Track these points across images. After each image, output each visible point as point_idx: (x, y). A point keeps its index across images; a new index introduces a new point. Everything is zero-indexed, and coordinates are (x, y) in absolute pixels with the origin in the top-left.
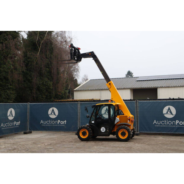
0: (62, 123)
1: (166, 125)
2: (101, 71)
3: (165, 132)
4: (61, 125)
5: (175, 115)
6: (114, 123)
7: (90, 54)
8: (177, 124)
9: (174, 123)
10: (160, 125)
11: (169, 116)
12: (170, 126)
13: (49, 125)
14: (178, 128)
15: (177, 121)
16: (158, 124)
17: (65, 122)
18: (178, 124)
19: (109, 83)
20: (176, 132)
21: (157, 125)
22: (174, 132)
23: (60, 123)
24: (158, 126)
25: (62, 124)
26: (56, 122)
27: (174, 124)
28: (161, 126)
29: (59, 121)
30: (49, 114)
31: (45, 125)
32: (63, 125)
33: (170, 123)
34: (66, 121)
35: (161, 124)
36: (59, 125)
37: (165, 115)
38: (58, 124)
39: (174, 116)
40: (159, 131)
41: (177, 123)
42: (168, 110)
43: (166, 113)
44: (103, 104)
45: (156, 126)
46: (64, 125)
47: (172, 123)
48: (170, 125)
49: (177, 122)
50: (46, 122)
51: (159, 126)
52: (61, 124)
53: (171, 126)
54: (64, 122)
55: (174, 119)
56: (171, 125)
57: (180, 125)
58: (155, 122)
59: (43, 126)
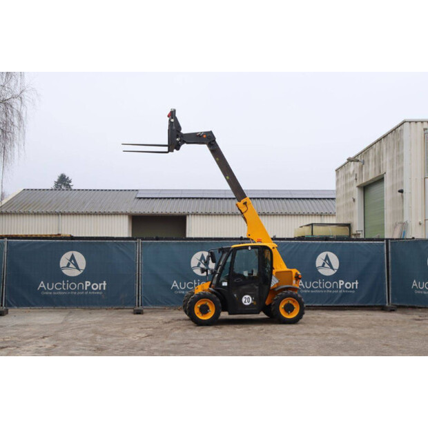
0: (95, 287)
1: (320, 289)
2: (225, 176)
3: (320, 303)
4: (93, 293)
5: (338, 270)
6: (270, 285)
7: (204, 136)
8: (340, 287)
9: (335, 284)
10: (310, 289)
11: (327, 272)
12: (328, 291)
13: (60, 293)
14: (344, 295)
15: (340, 281)
16: (306, 289)
17: (102, 286)
18: (343, 286)
19: (244, 200)
21: (304, 289)
22: (336, 302)
23: (89, 288)
24: (306, 291)
25: (95, 291)
26: (81, 285)
27: (335, 289)
28: (312, 291)
29: (87, 282)
31: (51, 293)
32: (98, 293)
33: (328, 285)
34: (105, 284)
35: (312, 289)
36: (86, 293)
37: (319, 270)
38: (84, 291)
41: (340, 284)
43: (321, 265)
44: (248, 247)
46: (101, 293)
47: (332, 285)
48: (329, 289)
49: (341, 283)
50: (54, 286)
51: (309, 291)
52: (92, 291)
53: (331, 291)
54: (100, 285)
56: (331, 289)
57: (346, 289)
59: (45, 295)
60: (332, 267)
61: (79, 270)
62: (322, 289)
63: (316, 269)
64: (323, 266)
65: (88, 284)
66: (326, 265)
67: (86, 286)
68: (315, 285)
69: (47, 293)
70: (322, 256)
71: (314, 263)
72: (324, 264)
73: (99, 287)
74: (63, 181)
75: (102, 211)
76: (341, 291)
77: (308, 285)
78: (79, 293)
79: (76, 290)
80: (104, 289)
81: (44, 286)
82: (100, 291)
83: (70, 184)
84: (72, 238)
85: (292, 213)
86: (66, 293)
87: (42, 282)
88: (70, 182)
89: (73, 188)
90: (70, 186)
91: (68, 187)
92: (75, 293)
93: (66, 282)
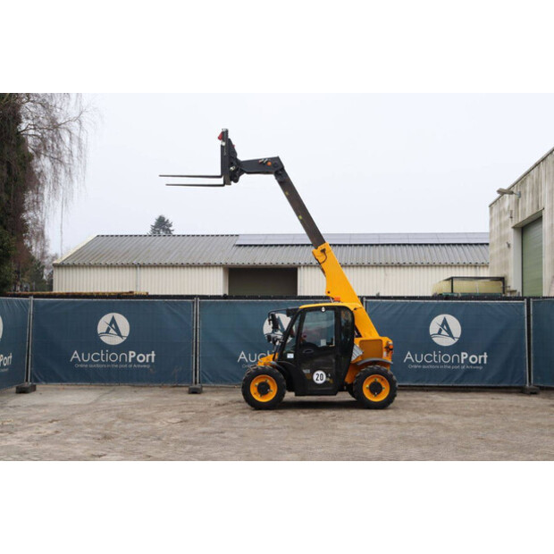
0: (141, 358)
1: (434, 364)
2: (298, 215)
3: (435, 382)
4: (139, 366)
5: (460, 339)
7: (269, 163)
9: (456, 358)
10: (421, 364)
11: (444, 341)
12: (445, 367)
13: (98, 366)
14: (467, 372)
15: (463, 354)
16: (416, 363)
17: (150, 358)
19: (322, 247)
20: (461, 381)
21: (413, 364)
22: (456, 382)
23: (134, 360)
24: (416, 367)
25: (142, 364)
26: (123, 357)
27: (456, 363)
28: (424, 367)
29: (130, 352)
30: (99, 331)
31: (86, 366)
32: (145, 366)
34: (153, 355)
35: (424, 363)
36: (131, 366)
38: (128, 363)
39: (457, 340)
40: (417, 381)
41: (463, 358)
42: (442, 326)
44: (321, 307)
45: (410, 366)
46: (148, 366)
47: (451, 359)
48: (448, 364)
49: (464, 355)
50: (91, 357)
51: (420, 367)
52: (138, 363)
53: (449, 367)
54: (148, 356)
55: (456, 349)
56: (450, 364)
57: (470, 364)
58: (409, 356)
59: (79, 368)
60: (451, 335)
61: (122, 337)
62: (438, 364)
63: (429, 337)
64: (439, 333)
65: (132, 354)
66: (444, 332)
67: (131, 357)
68: (428, 358)
69: (81, 366)
70: (438, 320)
71: (428, 330)
72: (440, 330)
73: (146, 358)
74: (162, 225)
75: (190, 262)
76: (463, 367)
77: (419, 359)
78: (121, 366)
79: (118, 362)
80: (153, 361)
81: (78, 357)
82: (147, 364)
83: (171, 228)
84: (147, 296)
85: (437, 263)
86: (105, 366)
87: (76, 352)
88: (170, 225)
89: (174, 233)
90: (170, 231)
91: (168, 232)
92: (116, 366)
93: (105, 353)
